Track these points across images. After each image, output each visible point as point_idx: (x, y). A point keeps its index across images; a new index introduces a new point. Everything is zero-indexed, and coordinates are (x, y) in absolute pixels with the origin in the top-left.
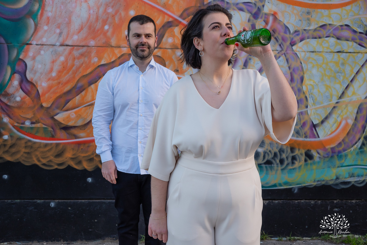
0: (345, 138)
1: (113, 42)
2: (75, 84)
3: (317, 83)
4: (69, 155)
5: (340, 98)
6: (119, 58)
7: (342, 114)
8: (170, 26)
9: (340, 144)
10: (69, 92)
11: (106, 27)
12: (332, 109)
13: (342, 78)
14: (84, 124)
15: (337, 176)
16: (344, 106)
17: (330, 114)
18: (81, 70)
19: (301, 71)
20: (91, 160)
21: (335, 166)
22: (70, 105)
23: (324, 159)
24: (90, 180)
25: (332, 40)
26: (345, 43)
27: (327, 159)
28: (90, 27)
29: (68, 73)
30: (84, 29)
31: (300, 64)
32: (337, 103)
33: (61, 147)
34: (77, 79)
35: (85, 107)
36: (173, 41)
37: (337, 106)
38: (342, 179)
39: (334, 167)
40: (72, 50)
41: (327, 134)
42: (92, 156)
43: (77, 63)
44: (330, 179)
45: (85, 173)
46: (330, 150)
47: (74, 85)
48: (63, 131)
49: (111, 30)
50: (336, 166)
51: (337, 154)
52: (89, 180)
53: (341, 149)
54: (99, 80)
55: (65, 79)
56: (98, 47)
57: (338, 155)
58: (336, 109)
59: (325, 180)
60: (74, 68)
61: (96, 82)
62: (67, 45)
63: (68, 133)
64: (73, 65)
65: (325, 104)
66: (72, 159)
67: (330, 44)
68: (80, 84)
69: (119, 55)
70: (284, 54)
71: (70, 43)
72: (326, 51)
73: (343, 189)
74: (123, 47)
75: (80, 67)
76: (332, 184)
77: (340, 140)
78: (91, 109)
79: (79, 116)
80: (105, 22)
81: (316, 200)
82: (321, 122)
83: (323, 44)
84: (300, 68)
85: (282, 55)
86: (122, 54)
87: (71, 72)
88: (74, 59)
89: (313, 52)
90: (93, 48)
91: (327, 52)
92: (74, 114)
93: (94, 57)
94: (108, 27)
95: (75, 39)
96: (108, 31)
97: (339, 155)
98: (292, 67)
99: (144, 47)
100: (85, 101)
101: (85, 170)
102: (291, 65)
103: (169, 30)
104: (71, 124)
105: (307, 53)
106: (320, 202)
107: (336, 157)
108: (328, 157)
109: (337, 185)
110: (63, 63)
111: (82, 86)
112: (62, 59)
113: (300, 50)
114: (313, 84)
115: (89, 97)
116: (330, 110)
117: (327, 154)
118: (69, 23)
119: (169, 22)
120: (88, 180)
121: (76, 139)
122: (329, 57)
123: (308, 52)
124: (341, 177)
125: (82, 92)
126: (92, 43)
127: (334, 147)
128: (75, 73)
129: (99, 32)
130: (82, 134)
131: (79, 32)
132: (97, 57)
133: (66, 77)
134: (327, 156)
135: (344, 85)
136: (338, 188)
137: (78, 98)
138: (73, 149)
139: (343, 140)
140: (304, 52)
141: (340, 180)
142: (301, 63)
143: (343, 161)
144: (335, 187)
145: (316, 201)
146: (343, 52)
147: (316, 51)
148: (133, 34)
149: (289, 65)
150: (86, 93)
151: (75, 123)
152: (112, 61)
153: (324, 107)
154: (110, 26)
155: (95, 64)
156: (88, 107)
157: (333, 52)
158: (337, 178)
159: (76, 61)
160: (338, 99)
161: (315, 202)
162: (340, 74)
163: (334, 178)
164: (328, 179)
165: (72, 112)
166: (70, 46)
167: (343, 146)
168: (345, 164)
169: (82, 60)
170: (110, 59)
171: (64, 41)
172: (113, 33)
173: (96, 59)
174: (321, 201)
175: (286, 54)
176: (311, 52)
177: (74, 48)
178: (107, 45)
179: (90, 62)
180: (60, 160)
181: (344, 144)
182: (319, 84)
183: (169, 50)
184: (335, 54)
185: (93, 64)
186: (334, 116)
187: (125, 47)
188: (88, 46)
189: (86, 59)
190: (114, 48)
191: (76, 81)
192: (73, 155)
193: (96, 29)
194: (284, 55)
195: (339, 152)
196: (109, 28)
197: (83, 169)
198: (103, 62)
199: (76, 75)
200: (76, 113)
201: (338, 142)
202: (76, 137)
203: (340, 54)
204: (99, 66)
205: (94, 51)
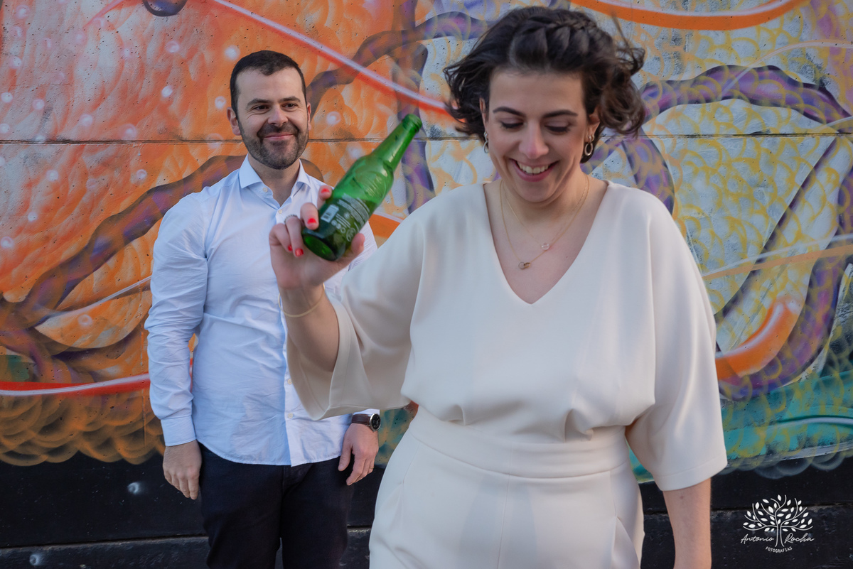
0: (784, 348)
1: (186, 128)
2: (89, 238)
3: (707, 213)
4: (77, 424)
5: (767, 248)
6: (203, 168)
7: (772, 290)
8: (331, 84)
9: (772, 365)
10: (74, 261)
11: (167, 92)
12: (748, 277)
13: (767, 199)
14: (115, 342)
15: (769, 445)
16: (776, 268)
17: (744, 290)
18: (103, 202)
19: (664, 185)
20: (137, 435)
21: (763, 420)
22: (77, 294)
23: (735, 406)
24: (135, 487)
25: (739, 106)
26: (770, 111)
27: (742, 405)
28: (124, 93)
29: (69, 212)
30: (109, 97)
31: (662, 167)
32: (759, 261)
33: (56, 404)
34: (95, 226)
35: (117, 297)
36: (339, 121)
37: (759, 270)
38: (783, 455)
39: (761, 423)
40: (78, 153)
41: (739, 339)
42: (139, 426)
43: (93, 185)
44: (752, 454)
45: (123, 471)
46: (747, 381)
47: (86, 244)
48: (61, 363)
49: (178, 99)
50: (767, 421)
51: (766, 390)
52: (134, 489)
53: (775, 376)
54: (152, 226)
55: (62, 226)
56: (146, 141)
57: (769, 394)
58: (758, 277)
59: (739, 457)
60: (85, 199)
61: (144, 232)
62: (65, 141)
63: (74, 369)
64: (83, 192)
65: (731, 265)
66: (87, 435)
67: (734, 115)
68: (102, 240)
69: (201, 162)
70: (622, 143)
71: (73, 137)
72: (725, 133)
73: (787, 478)
74: (210, 141)
75: (100, 196)
76: (759, 468)
77: (773, 354)
78: (132, 303)
79: (101, 323)
80: (162, 79)
81: (719, 509)
82: (722, 312)
83: (717, 115)
84: (663, 178)
85: (617, 145)
86: (209, 158)
87: (76, 211)
88: (85, 175)
89: (693, 136)
90: (135, 145)
91: (727, 136)
92: (89, 318)
93: (137, 169)
94: (171, 92)
95: (85, 124)
96: (170, 100)
97: (772, 392)
98: (644, 174)
99: (283, 133)
100: (117, 284)
101: (122, 463)
102: (639, 172)
103: (329, 93)
104: (80, 343)
105: (678, 141)
106: (729, 514)
107: (763, 397)
108: (744, 399)
109: (770, 468)
110: (55, 187)
111: (107, 246)
112: (53, 176)
113: (662, 133)
114: (696, 216)
115: (127, 273)
116: (743, 281)
117: (742, 392)
118: (68, 84)
119: (326, 74)
120: (131, 489)
121: (96, 381)
122: (732, 148)
123: (680, 136)
124: (779, 449)
125: (107, 259)
126: (131, 133)
127: (758, 373)
128: (87, 211)
129: (148, 104)
130: (111, 370)
131: (96, 106)
132: (143, 168)
133: (65, 222)
134: (741, 397)
135: (775, 217)
136: (774, 478)
137: (97, 275)
138: (89, 409)
139: (780, 355)
140: (672, 136)
141: (778, 457)
142: (665, 165)
143: (783, 407)
144: (767, 475)
145: (721, 512)
146: (767, 134)
147: (701, 134)
148: (249, 104)
149: (636, 171)
150: (119, 262)
151: (92, 340)
152: (184, 176)
153: (727, 274)
154: (175, 87)
155: (141, 186)
156: (126, 298)
157: (744, 135)
158: (771, 452)
159: (90, 180)
160: (762, 253)
161: (719, 515)
162: (762, 189)
163: (763, 451)
164: (747, 456)
165: (83, 314)
166: (73, 142)
167: (780, 370)
168: (787, 416)
169: (105, 178)
170: (180, 173)
171: (56, 130)
172: (185, 106)
173: (142, 172)
174: (733, 511)
175: (625, 143)
176: (688, 136)
177: (82, 148)
178: (171, 137)
179: (127, 181)
180: (54, 440)
181: (783, 363)
182: (712, 215)
183: (329, 143)
184: (749, 139)
185: (136, 186)
186: (754, 294)
187: (215, 141)
188: (122, 142)
189: (116, 174)
190: (189, 145)
191: (91, 231)
192: (90, 424)
193: (140, 97)
194: (621, 147)
195: (772, 385)
196: (174, 93)
197: (117, 459)
198: (160, 182)
199: (91, 216)
200: (93, 314)
201: (768, 361)
202: (96, 377)
203: (761, 138)
204: (150, 192)
205: (137, 153)
